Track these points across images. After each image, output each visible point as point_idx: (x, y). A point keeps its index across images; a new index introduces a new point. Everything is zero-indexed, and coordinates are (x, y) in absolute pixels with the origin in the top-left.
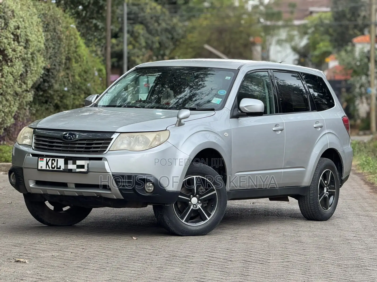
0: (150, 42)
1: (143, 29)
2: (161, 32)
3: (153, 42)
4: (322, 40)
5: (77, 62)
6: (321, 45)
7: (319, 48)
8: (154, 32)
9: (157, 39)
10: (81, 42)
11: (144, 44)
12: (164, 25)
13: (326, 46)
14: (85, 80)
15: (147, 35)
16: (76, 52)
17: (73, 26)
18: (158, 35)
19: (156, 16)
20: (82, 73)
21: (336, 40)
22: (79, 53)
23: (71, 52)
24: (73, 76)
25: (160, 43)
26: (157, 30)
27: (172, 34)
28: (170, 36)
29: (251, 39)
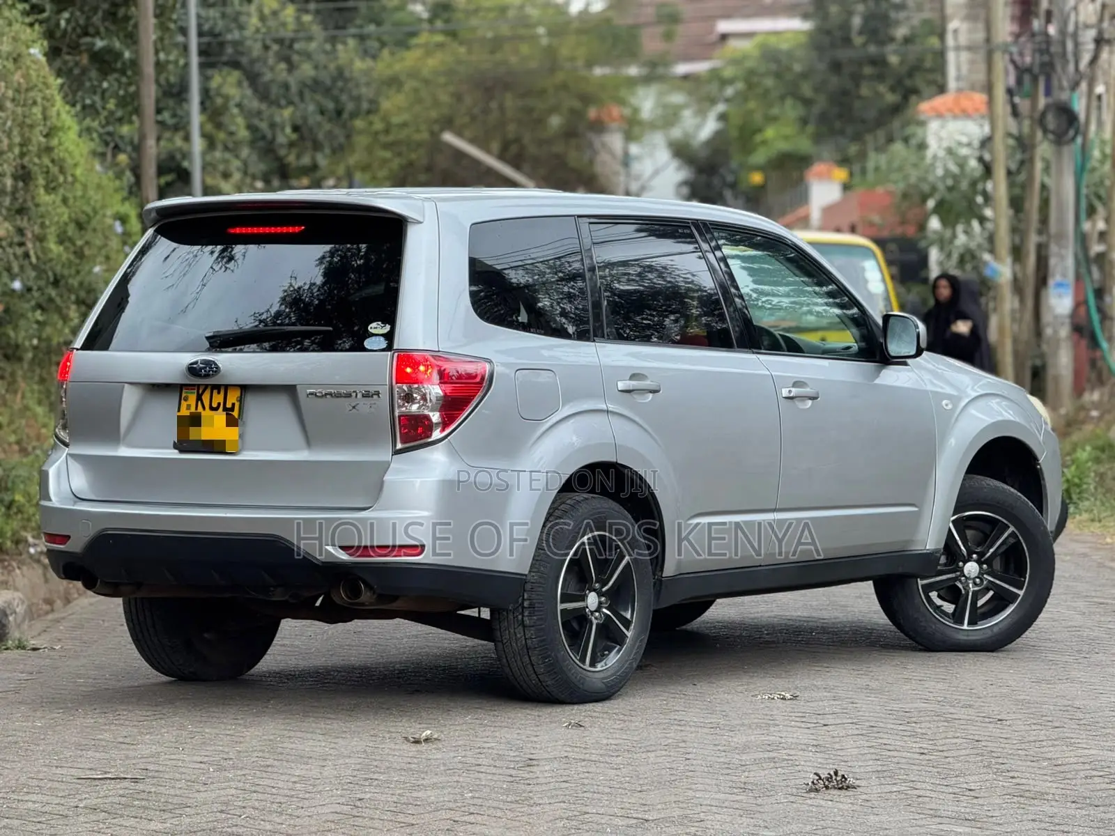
0: (264, 126)
1: (239, 84)
2: (301, 94)
3: (273, 125)
4: (774, 119)
5: (50, 188)
6: (770, 133)
7: (764, 143)
8: (275, 91)
9: (286, 114)
10: (64, 114)
11: (243, 133)
12: (307, 70)
13: (786, 138)
14: (79, 254)
15: (255, 104)
16: (49, 149)
17: (36, 51)
18: (290, 103)
19: (280, 41)
20: (71, 230)
21: (823, 118)
22: (59, 153)
23: (33, 148)
24: (41, 239)
25: (296, 129)
26: (286, 86)
27: (336, 100)
28: (330, 105)
29: (592, 113)
